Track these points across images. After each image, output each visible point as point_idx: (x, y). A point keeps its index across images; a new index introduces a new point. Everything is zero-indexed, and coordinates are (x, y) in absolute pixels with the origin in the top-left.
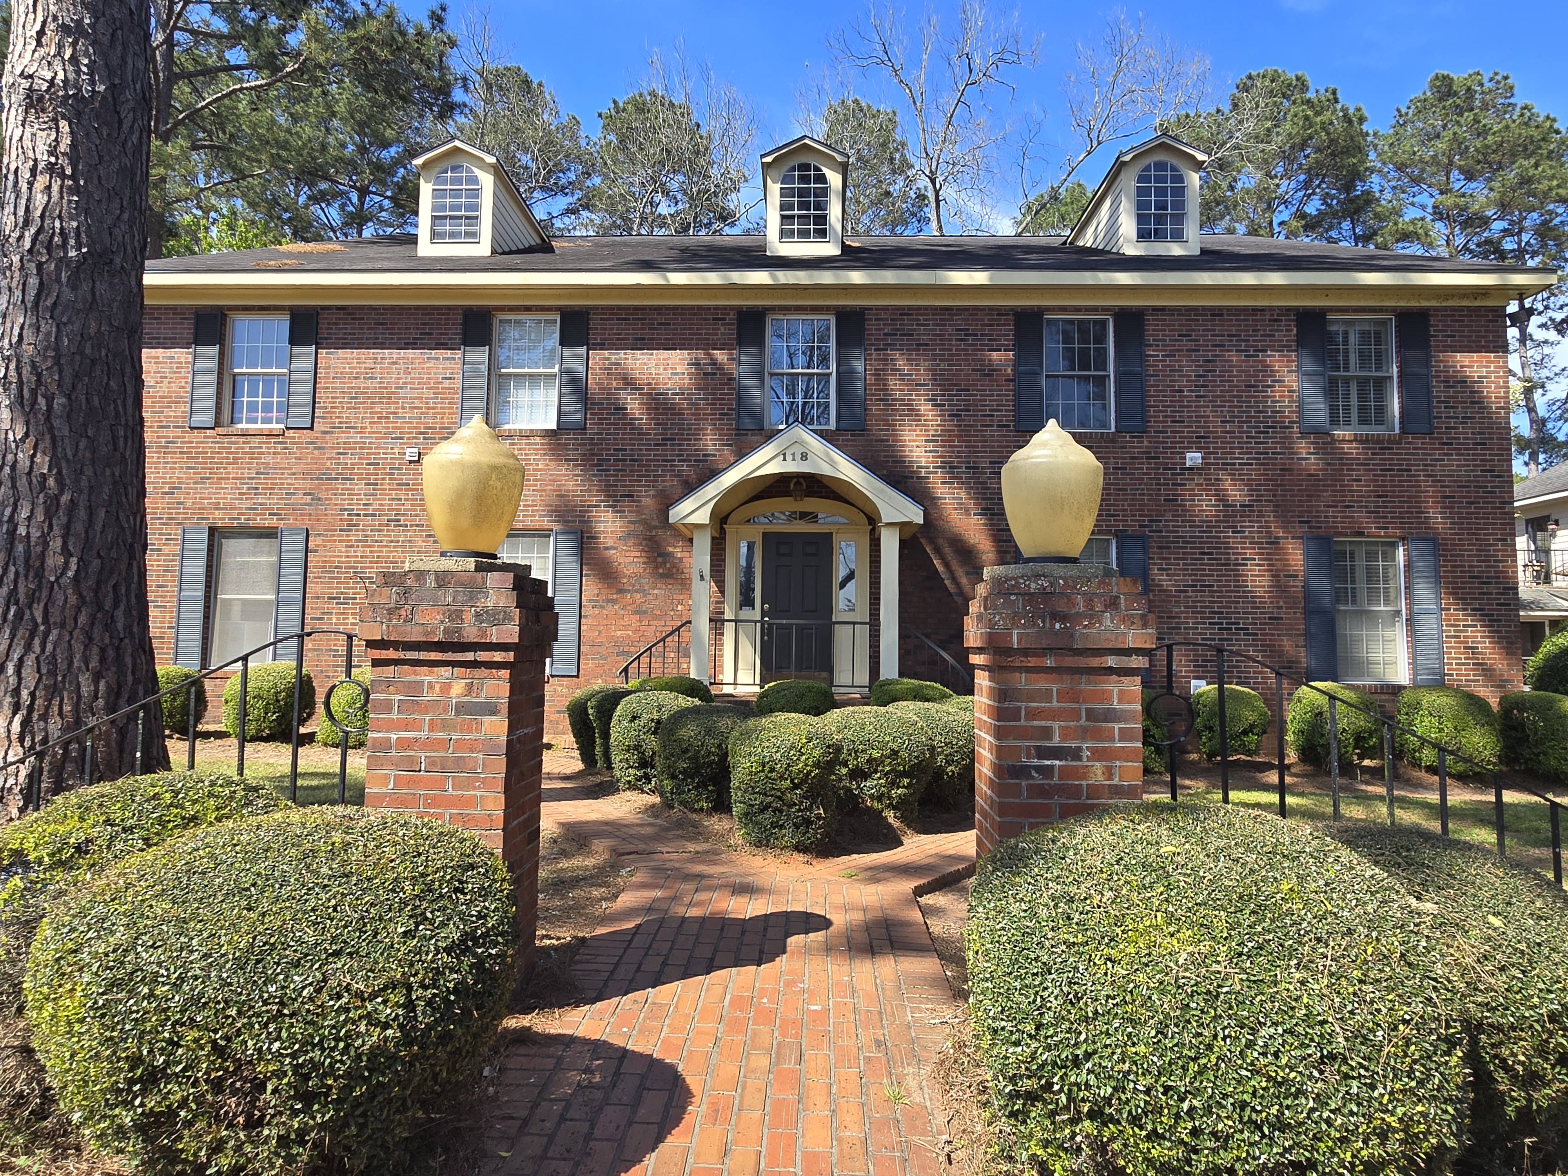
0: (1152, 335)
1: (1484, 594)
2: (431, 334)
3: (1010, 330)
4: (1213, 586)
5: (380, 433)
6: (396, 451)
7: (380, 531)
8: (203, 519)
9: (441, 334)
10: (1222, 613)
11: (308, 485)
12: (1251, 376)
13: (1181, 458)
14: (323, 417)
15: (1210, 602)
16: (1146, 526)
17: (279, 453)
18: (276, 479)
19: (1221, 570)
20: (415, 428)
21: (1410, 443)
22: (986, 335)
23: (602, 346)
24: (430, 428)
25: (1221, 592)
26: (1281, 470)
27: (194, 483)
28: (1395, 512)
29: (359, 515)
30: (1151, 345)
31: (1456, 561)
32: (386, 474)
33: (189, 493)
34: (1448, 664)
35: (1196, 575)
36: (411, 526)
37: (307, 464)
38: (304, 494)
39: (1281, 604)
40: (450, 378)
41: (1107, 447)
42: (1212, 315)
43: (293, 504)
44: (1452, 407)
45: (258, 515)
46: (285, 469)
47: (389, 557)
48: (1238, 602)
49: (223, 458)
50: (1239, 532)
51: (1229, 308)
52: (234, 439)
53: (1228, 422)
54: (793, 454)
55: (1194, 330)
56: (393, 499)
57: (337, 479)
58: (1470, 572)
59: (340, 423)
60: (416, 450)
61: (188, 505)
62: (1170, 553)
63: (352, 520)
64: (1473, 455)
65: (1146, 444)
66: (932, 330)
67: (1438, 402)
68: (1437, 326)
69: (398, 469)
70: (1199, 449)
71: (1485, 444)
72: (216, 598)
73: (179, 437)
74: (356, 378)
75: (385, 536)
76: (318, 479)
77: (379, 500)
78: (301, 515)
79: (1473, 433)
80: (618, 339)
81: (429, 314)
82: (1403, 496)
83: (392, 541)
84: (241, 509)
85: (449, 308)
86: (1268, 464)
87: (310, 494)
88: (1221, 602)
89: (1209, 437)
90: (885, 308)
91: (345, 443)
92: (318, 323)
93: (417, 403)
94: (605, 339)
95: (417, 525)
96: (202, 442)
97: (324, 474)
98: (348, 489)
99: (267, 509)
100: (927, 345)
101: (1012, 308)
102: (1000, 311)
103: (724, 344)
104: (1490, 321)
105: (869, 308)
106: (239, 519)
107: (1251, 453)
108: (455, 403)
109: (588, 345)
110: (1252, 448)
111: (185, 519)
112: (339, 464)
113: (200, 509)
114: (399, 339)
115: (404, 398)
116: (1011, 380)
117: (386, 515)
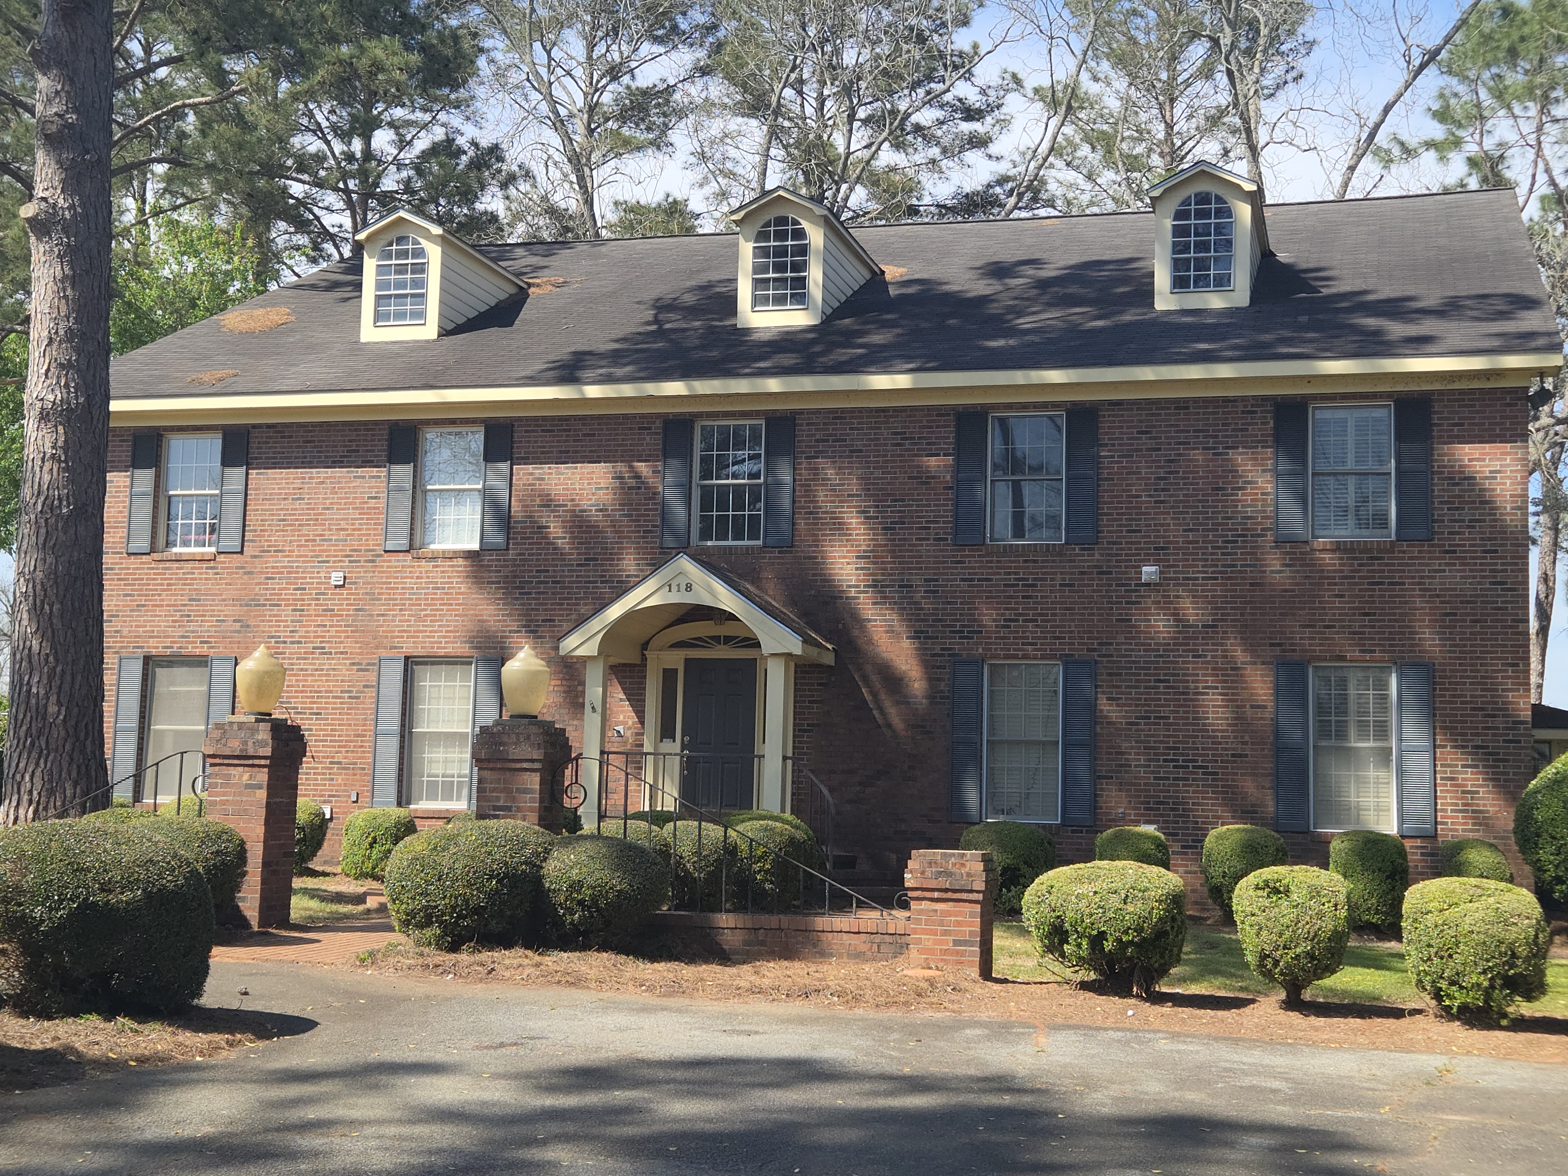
0: (1107, 433)
1: (1489, 728)
2: (358, 451)
3: (950, 432)
4: (1168, 718)
5: (306, 556)
6: (322, 575)
7: (305, 659)
8: (138, 647)
9: (368, 451)
10: (1178, 748)
11: (236, 611)
12: (1220, 477)
13: (1136, 573)
14: (253, 541)
15: (1164, 736)
16: (1094, 650)
17: (210, 579)
18: (207, 605)
19: (1179, 700)
20: (341, 550)
21: (1404, 552)
22: (924, 438)
23: (525, 460)
24: (355, 550)
25: (1178, 724)
26: (1251, 584)
27: (131, 611)
28: (1384, 633)
29: (285, 642)
30: (1106, 445)
31: (1456, 690)
32: (312, 599)
33: (125, 621)
34: (1442, 810)
35: (1149, 705)
36: (336, 653)
37: (237, 589)
38: (234, 621)
39: (1247, 738)
40: (375, 498)
41: (1053, 561)
42: (1176, 408)
43: (223, 631)
44: (1457, 509)
45: (189, 642)
46: (216, 595)
47: (313, 686)
48: (1197, 737)
49: (158, 585)
50: (1199, 656)
51: (1196, 400)
52: (168, 565)
53: (1191, 530)
54: (678, 585)
55: (1155, 426)
56: (319, 626)
57: (265, 605)
58: (1472, 702)
59: (269, 546)
60: (342, 574)
61: (125, 633)
62: (1121, 681)
63: (278, 648)
64: (1481, 564)
65: (1097, 557)
66: (866, 434)
67: (1441, 503)
68: (1442, 412)
69: (324, 594)
70: (1156, 562)
71: (1496, 551)
72: (149, 729)
73: (116, 564)
74: (285, 499)
75: (311, 664)
76: (246, 605)
77: (304, 626)
78: (230, 642)
79: (1482, 539)
80: (542, 453)
81: (356, 430)
82: (1394, 614)
83: (317, 670)
84: (174, 637)
85: (376, 423)
86: (1236, 578)
87: (239, 621)
88: (1178, 736)
89: (1168, 548)
90: (818, 411)
91: (273, 567)
92: (248, 443)
93: (343, 524)
94: (529, 453)
95: (342, 653)
96: (138, 569)
97: (253, 600)
98: (275, 616)
99: (199, 637)
100: (861, 451)
101: (954, 407)
102: (940, 411)
103: (650, 456)
104: (1509, 405)
105: (801, 412)
106: (172, 647)
107: (1217, 566)
108: (379, 524)
109: (511, 460)
110: (1218, 560)
111: (122, 647)
112: (267, 589)
113: (136, 637)
114: (326, 457)
115: (330, 519)
116: (951, 488)
117: (312, 642)
